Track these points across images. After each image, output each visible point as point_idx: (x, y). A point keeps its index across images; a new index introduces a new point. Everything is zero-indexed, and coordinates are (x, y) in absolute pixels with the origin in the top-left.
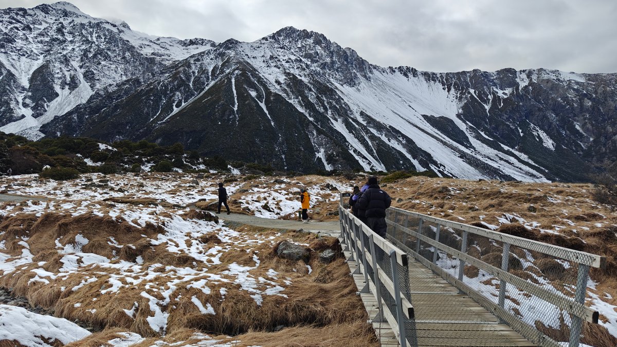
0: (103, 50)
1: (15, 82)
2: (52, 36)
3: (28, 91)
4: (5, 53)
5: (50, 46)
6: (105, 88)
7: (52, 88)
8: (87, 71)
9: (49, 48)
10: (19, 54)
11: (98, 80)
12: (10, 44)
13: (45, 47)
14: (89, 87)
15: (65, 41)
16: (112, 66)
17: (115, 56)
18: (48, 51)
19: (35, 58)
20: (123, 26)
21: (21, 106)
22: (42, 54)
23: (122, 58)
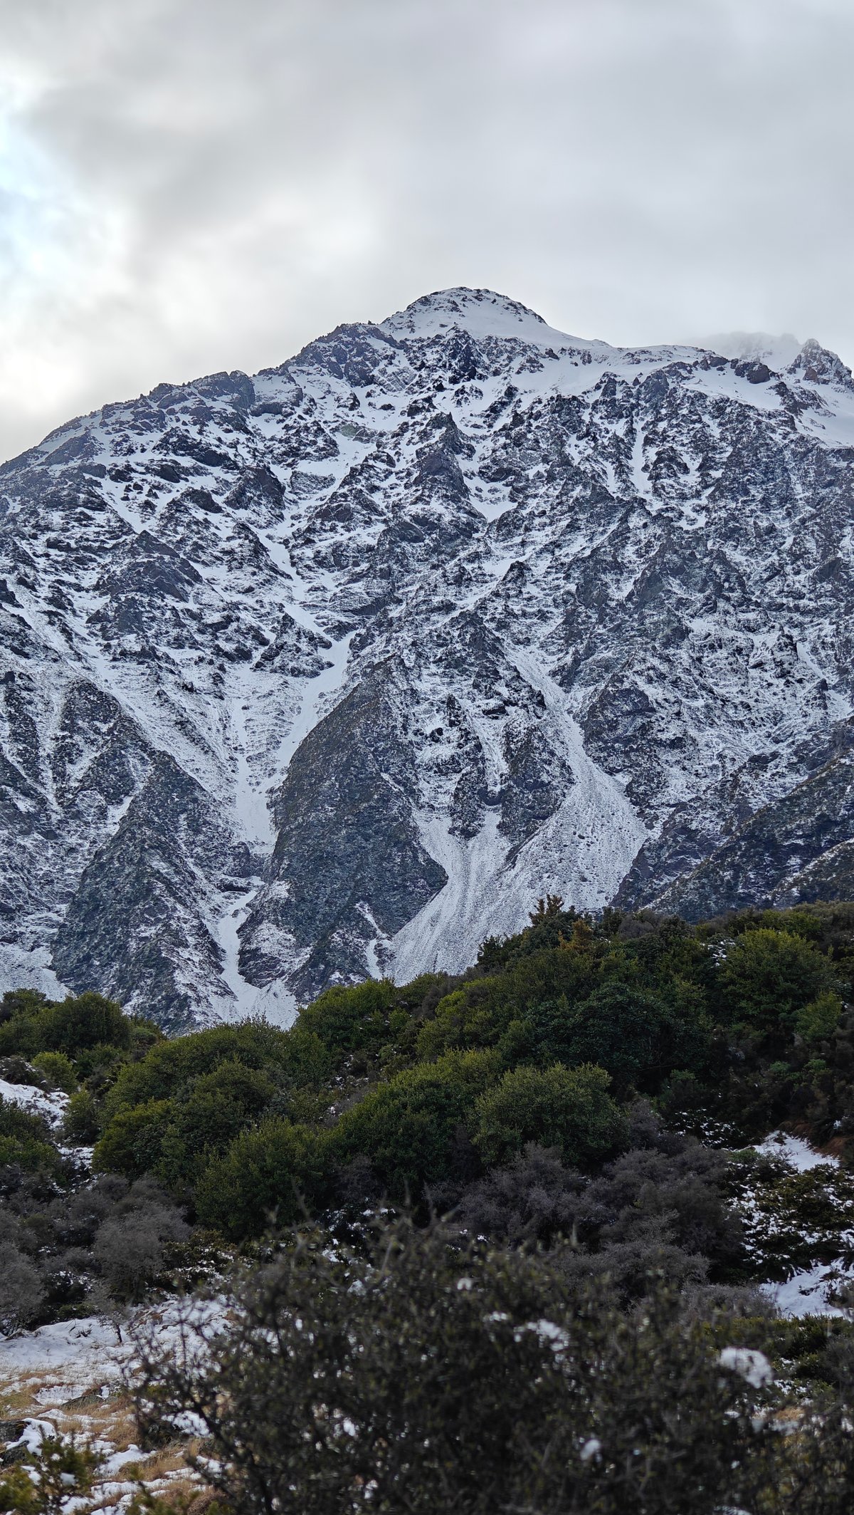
0: (699, 538)
1: (195, 827)
2: (397, 507)
3: (271, 877)
4: (147, 655)
5: (387, 574)
6: (729, 789)
7: (405, 838)
8: (605, 700)
9: (379, 587)
10: (218, 651)
11: (676, 744)
12: (170, 601)
13: (358, 587)
14: (624, 804)
15: (467, 531)
16: (757, 639)
17: (776, 572)
18: (378, 605)
19: (304, 663)
20: (814, 372)
21: (231, 974)
22: (342, 629)
23: (822, 576)
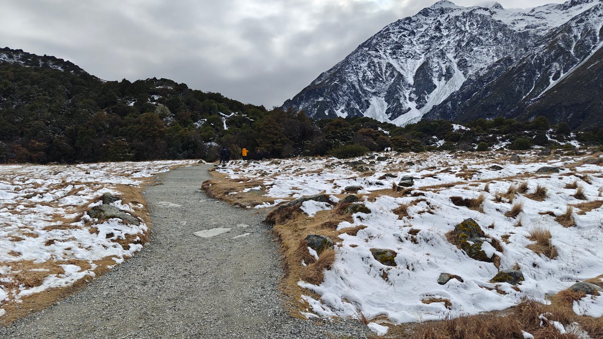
0: (476, 36)
1: (403, 81)
2: (431, 34)
3: (413, 87)
4: (397, 58)
5: (430, 44)
6: (477, 73)
7: (431, 81)
8: (460, 60)
9: (428, 46)
10: (406, 57)
11: (470, 66)
12: (400, 50)
13: (426, 46)
14: (462, 75)
15: (441, 37)
16: (484, 50)
17: (487, 40)
18: (428, 49)
19: (418, 58)
20: (496, 7)
21: (408, 100)
22: (423, 53)
23: (494, 40)
